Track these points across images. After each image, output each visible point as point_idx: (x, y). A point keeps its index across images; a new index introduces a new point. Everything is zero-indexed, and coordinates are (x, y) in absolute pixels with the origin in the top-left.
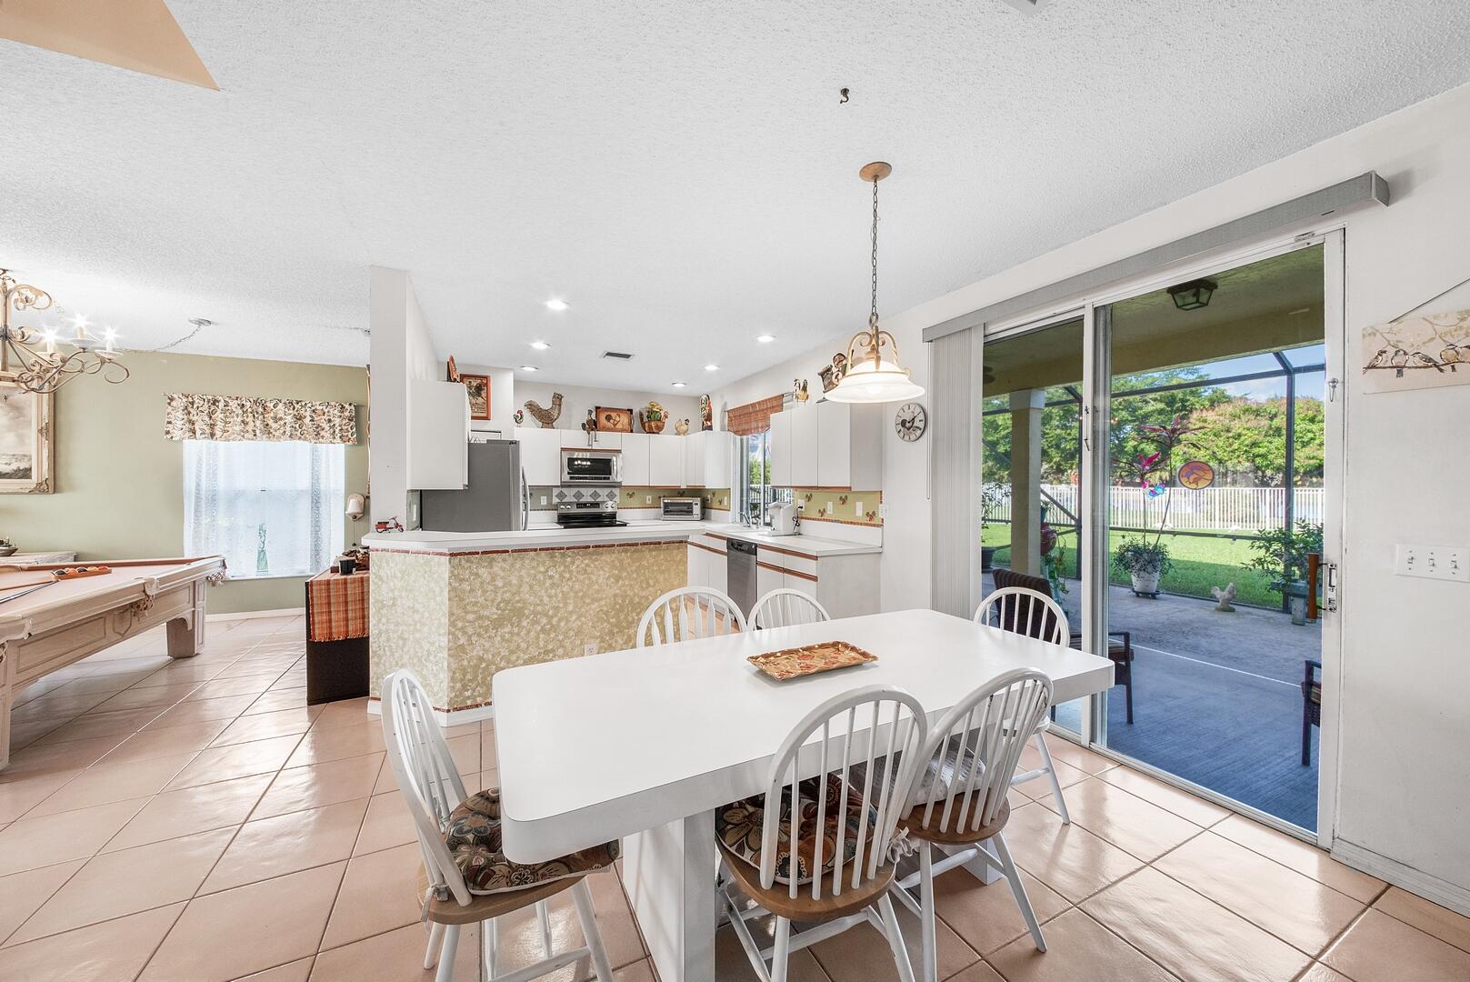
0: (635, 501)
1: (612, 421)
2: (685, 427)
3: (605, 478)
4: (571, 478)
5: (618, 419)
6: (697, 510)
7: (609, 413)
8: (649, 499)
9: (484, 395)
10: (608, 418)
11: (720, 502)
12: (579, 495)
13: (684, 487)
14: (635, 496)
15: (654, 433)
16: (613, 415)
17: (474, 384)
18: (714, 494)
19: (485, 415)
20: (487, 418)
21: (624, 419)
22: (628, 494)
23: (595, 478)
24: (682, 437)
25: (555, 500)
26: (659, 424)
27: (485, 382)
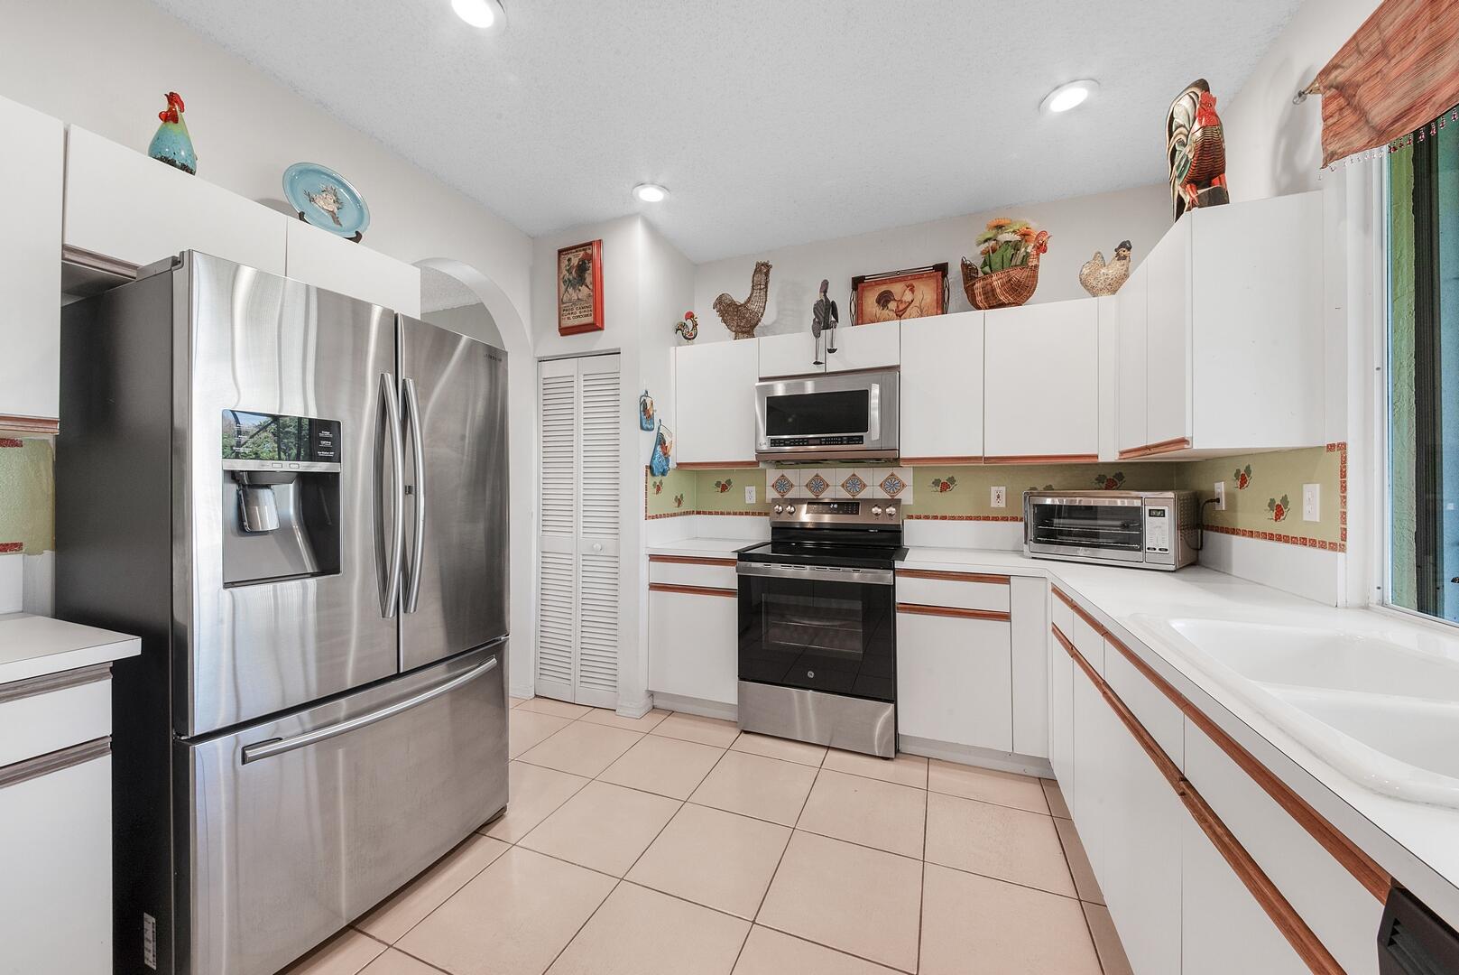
0: (956, 499)
1: (892, 305)
2: (1115, 268)
3: (850, 440)
4: (774, 443)
5: (908, 297)
6: (1161, 533)
7: (884, 288)
8: (998, 496)
9: (589, 279)
10: (884, 299)
11: (1279, 510)
12: (818, 484)
13: (1109, 455)
14: (956, 488)
15: (1002, 305)
16: (897, 289)
17: (575, 261)
18: (1243, 479)
19: (589, 320)
20: (595, 327)
21: (926, 293)
22: (936, 483)
23: (828, 441)
24: (1105, 299)
25: (772, 494)
26: (1017, 274)
27: (589, 252)
